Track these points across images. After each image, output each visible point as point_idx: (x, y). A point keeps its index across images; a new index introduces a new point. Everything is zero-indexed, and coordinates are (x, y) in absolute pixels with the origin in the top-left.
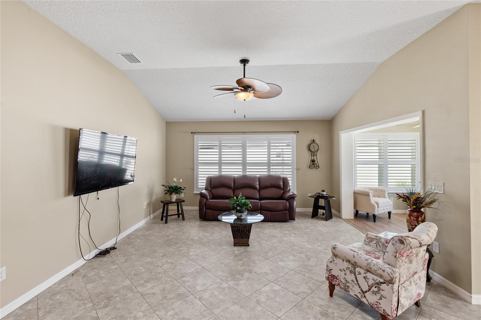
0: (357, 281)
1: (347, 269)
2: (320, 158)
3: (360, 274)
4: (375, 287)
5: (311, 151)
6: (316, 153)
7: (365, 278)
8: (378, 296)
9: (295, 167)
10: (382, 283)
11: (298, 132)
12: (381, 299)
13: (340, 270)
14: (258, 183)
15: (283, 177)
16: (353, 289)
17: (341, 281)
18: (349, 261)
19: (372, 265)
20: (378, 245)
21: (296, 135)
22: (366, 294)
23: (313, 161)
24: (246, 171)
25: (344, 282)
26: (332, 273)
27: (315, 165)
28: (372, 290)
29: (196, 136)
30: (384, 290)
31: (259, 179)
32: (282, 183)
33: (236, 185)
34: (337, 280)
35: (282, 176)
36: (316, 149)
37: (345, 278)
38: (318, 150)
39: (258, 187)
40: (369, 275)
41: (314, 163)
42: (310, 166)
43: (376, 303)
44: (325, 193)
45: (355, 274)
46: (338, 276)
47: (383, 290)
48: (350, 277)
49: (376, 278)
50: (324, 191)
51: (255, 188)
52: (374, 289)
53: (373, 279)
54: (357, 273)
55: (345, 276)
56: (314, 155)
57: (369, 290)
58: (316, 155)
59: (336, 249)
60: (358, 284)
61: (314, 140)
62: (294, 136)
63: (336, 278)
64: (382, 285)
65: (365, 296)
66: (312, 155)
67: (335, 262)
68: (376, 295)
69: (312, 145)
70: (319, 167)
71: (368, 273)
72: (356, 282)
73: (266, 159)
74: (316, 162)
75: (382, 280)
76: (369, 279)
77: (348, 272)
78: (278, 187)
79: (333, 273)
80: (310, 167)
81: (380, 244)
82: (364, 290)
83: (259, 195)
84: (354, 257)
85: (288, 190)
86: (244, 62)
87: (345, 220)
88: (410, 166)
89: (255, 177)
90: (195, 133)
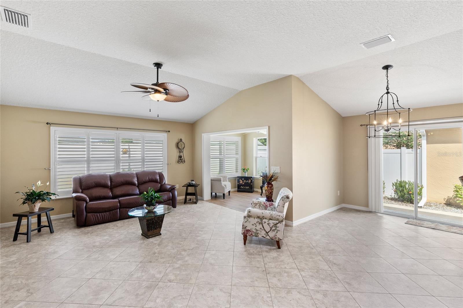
0: (263, 227)
1: (257, 223)
2: (186, 154)
3: (265, 223)
4: (274, 227)
5: (179, 148)
6: (182, 150)
7: (268, 224)
8: (276, 231)
9: (166, 163)
10: (278, 223)
11: (169, 131)
12: (277, 232)
13: (253, 225)
14: (136, 179)
15: (158, 172)
16: (261, 233)
17: (253, 232)
18: (258, 217)
19: (273, 215)
20: (260, 206)
21: (167, 134)
22: (269, 234)
23: (180, 157)
24: (119, 168)
25: (255, 231)
26: (247, 229)
27: (182, 160)
28: (272, 230)
29: (53, 128)
31: (137, 175)
32: (158, 178)
33: (113, 183)
34: (251, 232)
35: (157, 171)
36: (183, 147)
37: (256, 229)
38: (184, 148)
39: (136, 182)
40: (271, 222)
41: (181, 158)
42: (178, 161)
43: (275, 236)
44: (194, 182)
45: (262, 224)
46: (251, 229)
47: (278, 227)
48: (259, 227)
49: (274, 221)
50: (193, 181)
51: (133, 184)
52: (273, 228)
53: (273, 223)
54: (263, 223)
55: (256, 228)
56: (181, 152)
57: (271, 230)
58: (183, 151)
59: (251, 212)
60: (264, 229)
61: (181, 139)
62: (165, 135)
63: (250, 231)
65: (268, 235)
66: (179, 151)
67: (249, 221)
68: (274, 231)
69: (180, 144)
70: (185, 162)
71: (270, 221)
72: (262, 229)
73: (140, 155)
74: (183, 158)
75: (277, 222)
76: (270, 224)
77: (258, 224)
78: (156, 181)
79: (247, 228)
80: (178, 162)
81: (261, 205)
82: (268, 232)
83: (139, 191)
84: (263, 213)
85: (163, 183)
86: (158, 65)
87: (207, 201)
88: (235, 159)
89: (133, 174)
90: (52, 124)
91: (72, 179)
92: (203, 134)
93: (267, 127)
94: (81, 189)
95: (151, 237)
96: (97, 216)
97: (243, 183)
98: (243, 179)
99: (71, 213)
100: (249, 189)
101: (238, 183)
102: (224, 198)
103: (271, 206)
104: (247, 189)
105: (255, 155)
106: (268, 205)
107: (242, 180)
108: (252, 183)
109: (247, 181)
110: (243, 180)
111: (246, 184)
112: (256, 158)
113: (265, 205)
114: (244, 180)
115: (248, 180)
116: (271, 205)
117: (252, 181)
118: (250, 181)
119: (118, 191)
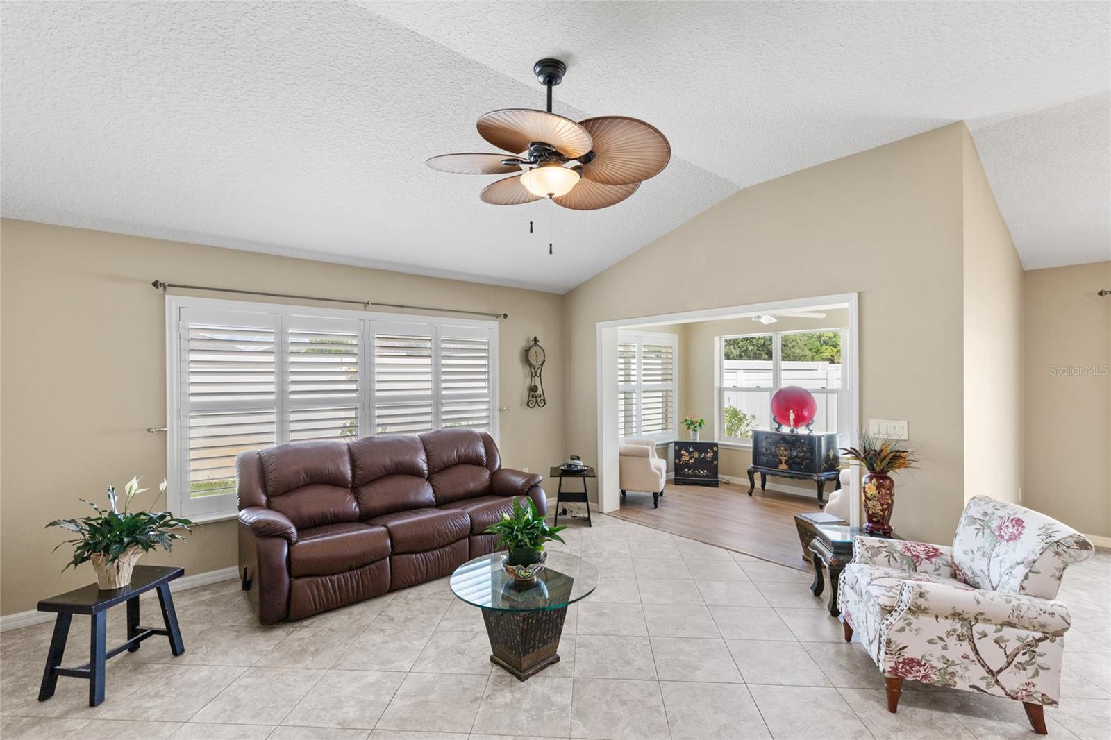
0: (977, 653)
1: (948, 634)
2: (548, 383)
3: (985, 636)
4: (1024, 654)
5: (530, 365)
6: (539, 371)
7: (996, 641)
8: (1031, 670)
9: (498, 406)
10: (1040, 640)
11: (505, 316)
12: (1036, 674)
13: (931, 642)
14: (424, 457)
15: (480, 434)
16: (967, 674)
17: (932, 668)
18: (956, 615)
19: (1024, 609)
20: (892, 558)
21: (498, 322)
22: (1000, 677)
23: (533, 389)
24: (372, 425)
25: (940, 665)
26: (907, 656)
27: (539, 399)
28: (1015, 662)
29: (173, 301)
30: (1045, 654)
31: (425, 442)
32: (482, 451)
33: (359, 472)
34: (921, 669)
35: (478, 431)
36: (541, 360)
37: (943, 657)
38: (542, 364)
39: (425, 467)
40: (1007, 632)
41: (536, 394)
42: (528, 401)
43: (1025, 687)
44: (580, 463)
45: (971, 640)
46: (923, 657)
47: (1041, 655)
48: (957, 650)
49: (1023, 633)
50: (578, 458)
51: (414, 472)
52: (1020, 658)
53: (1019, 639)
54: (976, 636)
55: (945, 653)
56: (536, 375)
57: (1009, 664)
58: (540, 373)
60: (981, 661)
61: (535, 338)
62: (493, 325)
63: (919, 664)
64: (1040, 644)
65: (997, 682)
66: (532, 373)
67: (914, 626)
68: (1024, 669)
69: (532, 352)
70: (545, 404)
71: (1005, 629)
72: (973, 656)
73: (429, 385)
74: (540, 391)
75: (1038, 635)
76: (1008, 641)
77: (952, 641)
78: (475, 462)
79: (908, 654)
80: (528, 405)
81: (896, 555)
82: (995, 669)
83: (434, 493)
85: (497, 467)
86: (551, 70)
87: (610, 514)
88: (660, 394)
89: (413, 440)
90: (170, 285)
91: (234, 461)
92: (599, 324)
93: (856, 295)
94: (265, 491)
95: (531, 672)
96: (325, 586)
97: (692, 461)
98: (691, 450)
99: (234, 565)
100: (707, 476)
101: (677, 461)
102: (656, 506)
103: (934, 560)
104: (703, 476)
105: (716, 384)
106: (923, 555)
107: (687, 451)
108: (717, 460)
109: (703, 454)
110: (690, 453)
111: (701, 463)
112: (721, 390)
113: (909, 555)
114: (693, 452)
115: (706, 452)
116: (932, 556)
117: (716, 453)
118: (710, 455)
119: (378, 496)
